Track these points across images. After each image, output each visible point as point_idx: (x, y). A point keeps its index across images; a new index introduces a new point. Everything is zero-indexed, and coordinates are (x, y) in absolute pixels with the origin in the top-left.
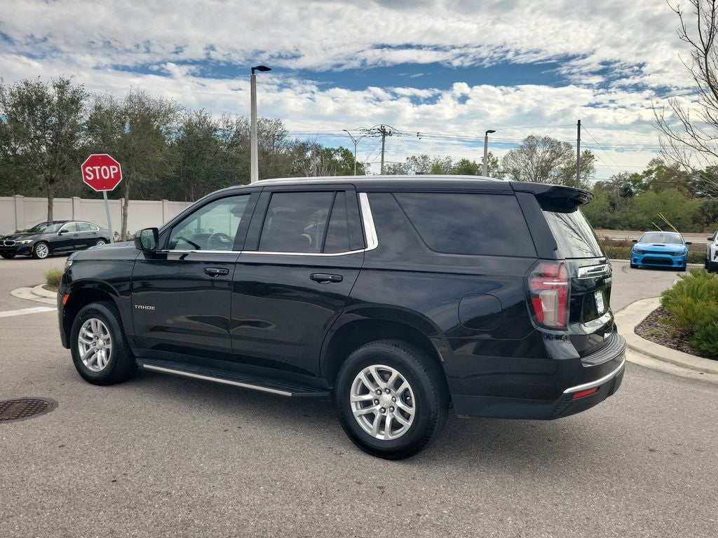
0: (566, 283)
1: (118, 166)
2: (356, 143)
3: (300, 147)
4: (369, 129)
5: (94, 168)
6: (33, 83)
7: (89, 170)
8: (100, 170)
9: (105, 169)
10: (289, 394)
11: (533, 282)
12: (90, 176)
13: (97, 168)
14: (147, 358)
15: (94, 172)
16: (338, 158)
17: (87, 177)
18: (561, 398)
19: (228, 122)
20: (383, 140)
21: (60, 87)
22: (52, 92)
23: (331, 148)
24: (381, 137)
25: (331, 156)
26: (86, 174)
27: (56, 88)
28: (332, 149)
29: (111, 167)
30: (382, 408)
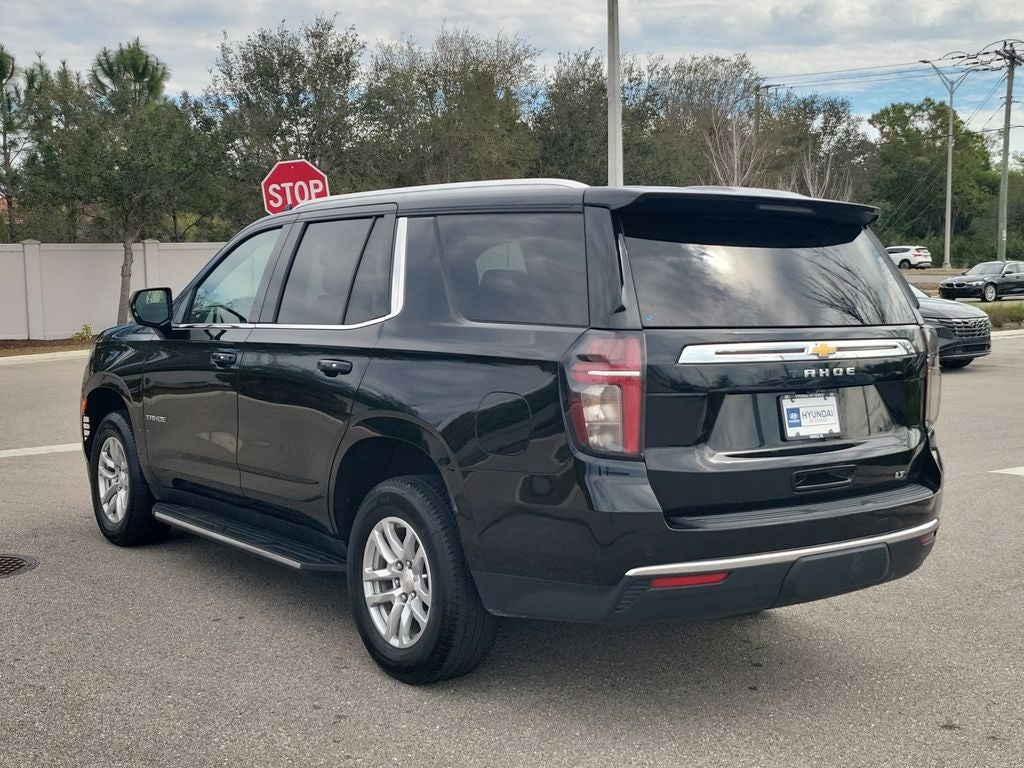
0: (637, 374)
1: (322, 180)
2: (952, 88)
3: (798, 108)
4: (973, 52)
5: (283, 185)
6: (275, 33)
7: (275, 190)
8: (292, 189)
9: (301, 188)
10: (297, 565)
11: (575, 371)
12: (276, 201)
13: (287, 186)
14: (168, 502)
15: (282, 192)
16: (923, 124)
17: (271, 202)
18: (621, 584)
19: (631, 71)
20: (1011, 76)
21: (316, 35)
22: (304, 47)
23: (903, 103)
24: (1006, 69)
25: (906, 120)
26: (270, 197)
27: (311, 40)
28: (908, 106)
29: (312, 182)
30: (404, 594)
